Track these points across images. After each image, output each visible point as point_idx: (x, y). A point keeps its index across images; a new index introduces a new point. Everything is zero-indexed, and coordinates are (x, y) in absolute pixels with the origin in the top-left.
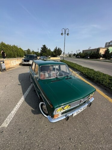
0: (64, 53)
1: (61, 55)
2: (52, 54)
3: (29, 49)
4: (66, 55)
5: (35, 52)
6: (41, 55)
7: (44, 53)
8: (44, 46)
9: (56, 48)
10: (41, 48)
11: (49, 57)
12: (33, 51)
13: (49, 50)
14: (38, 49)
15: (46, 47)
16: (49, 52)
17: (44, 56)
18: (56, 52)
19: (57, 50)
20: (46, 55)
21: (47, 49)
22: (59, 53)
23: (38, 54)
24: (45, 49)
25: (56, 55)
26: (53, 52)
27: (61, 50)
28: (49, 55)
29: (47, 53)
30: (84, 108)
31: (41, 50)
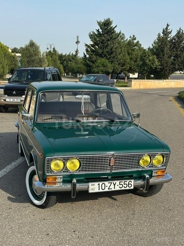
2: (144, 64)
3: (32, 44)
5: (61, 57)
7: (101, 61)
9: (166, 32)
10: (90, 36)
11: (126, 81)
12: (54, 49)
13: (130, 41)
14: (77, 42)
15: (114, 32)
16: (131, 54)
17: (98, 73)
18: (162, 51)
19: (167, 43)
20: (111, 71)
21: (122, 41)
22: (179, 59)
23: (76, 63)
24: (109, 37)
25: (165, 68)
26: (149, 55)
28: (129, 68)
29: (117, 58)
30: (123, 183)
31: (86, 45)
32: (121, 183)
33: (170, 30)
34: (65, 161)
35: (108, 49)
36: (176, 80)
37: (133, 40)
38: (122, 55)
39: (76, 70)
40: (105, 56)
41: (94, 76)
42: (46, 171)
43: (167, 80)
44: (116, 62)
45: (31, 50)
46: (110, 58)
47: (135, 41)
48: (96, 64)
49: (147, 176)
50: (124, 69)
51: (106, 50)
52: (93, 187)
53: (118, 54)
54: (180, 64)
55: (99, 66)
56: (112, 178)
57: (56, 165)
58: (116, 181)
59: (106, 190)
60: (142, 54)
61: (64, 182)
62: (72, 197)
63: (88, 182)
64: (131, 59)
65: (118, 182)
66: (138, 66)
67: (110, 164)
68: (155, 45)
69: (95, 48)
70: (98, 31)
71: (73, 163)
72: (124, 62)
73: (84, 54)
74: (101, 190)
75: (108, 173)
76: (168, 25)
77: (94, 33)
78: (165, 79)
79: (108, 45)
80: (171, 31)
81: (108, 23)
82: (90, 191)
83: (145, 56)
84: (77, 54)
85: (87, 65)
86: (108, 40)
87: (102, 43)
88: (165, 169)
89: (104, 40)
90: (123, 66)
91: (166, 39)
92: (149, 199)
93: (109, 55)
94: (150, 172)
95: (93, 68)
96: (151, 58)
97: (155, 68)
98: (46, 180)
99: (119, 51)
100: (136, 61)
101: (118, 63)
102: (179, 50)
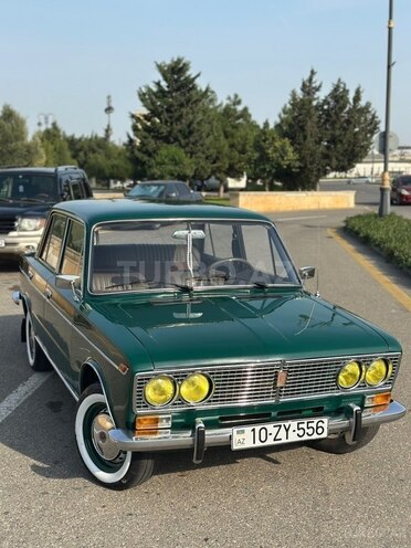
0: (384, 137)
1: (361, 169)
2: (264, 158)
3: (8, 115)
5: (72, 142)
6: (136, 165)
7: (167, 150)
8: (176, 72)
9: (309, 88)
10: (140, 95)
11: (222, 194)
12: (54, 124)
13: (227, 107)
14: (109, 110)
15: (194, 87)
16: (233, 136)
17: (162, 177)
18: (302, 128)
19: (313, 111)
20: (190, 173)
21: (211, 107)
22: (339, 146)
23: (108, 156)
24: (183, 99)
25: (309, 166)
26: (273, 138)
27: (368, 105)
28: (227, 166)
29: (202, 145)
30: (304, 426)
31: (133, 116)
32: (301, 426)
33: (317, 84)
34: (177, 379)
35: (183, 125)
36: (333, 193)
37: (234, 104)
38: (211, 137)
39: (107, 172)
40: (176, 139)
41: (159, 185)
42: (135, 405)
43: (314, 193)
44: (200, 154)
45: (7, 126)
46: (187, 144)
47: (240, 108)
48: (158, 159)
49: (357, 408)
50: (218, 168)
51: (177, 127)
52: (241, 437)
53: (204, 135)
54: (341, 158)
55: (164, 163)
56: (278, 414)
57: (157, 390)
58: (290, 422)
59: (270, 442)
60: (259, 136)
61: (176, 427)
62: (194, 461)
64: (232, 146)
65: (293, 424)
66: (249, 161)
67: (275, 384)
68: (286, 116)
69: (154, 123)
70: (158, 84)
71: (193, 383)
72: (218, 153)
73: (129, 136)
74: (258, 444)
75: (271, 405)
76: (313, 73)
77: (149, 90)
78: (309, 190)
79: (181, 116)
80: (320, 86)
81: (181, 69)
82: (235, 447)
83: (264, 141)
84: (107, 136)
85: (136, 161)
86: (182, 105)
87: (168, 111)
88: (390, 390)
89: (171, 106)
90: (214, 162)
91: (310, 102)
93: (186, 137)
94: (361, 399)
95: (150, 167)
96: (277, 144)
97: (288, 166)
98: (134, 424)
99: (206, 127)
100: (243, 152)
101: (204, 156)
102: (338, 126)
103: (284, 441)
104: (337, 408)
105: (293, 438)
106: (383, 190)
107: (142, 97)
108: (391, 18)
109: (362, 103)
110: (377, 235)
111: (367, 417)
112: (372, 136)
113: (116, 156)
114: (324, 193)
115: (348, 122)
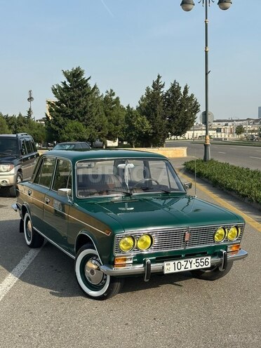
0: (205, 114)
2: (132, 127)
4: (240, 130)
6: (52, 133)
7: (71, 124)
8: (75, 77)
9: (157, 86)
10: (53, 90)
13: (106, 97)
14: (30, 99)
15: (87, 85)
16: (110, 115)
17: (69, 140)
18: (154, 110)
19: (159, 99)
20: (87, 137)
21: (96, 97)
22: (176, 120)
24: (80, 93)
25: (159, 133)
26: (137, 116)
27: (192, 95)
28: (107, 133)
29: (93, 120)
30: (199, 261)
31: (49, 103)
32: (197, 261)
33: (162, 83)
35: (80, 108)
36: (174, 148)
37: (110, 96)
38: (98, 115)
40: (77, 117)
41: (71, 145)
42: (114, 251)
43: (162, 148)
44: (91, 126)
46: (83, 120)
47: (114, 98)
48: (67, 129)
49: (224, 252)
50: (102, 134)
51: (77, 109)
52: (168, 267)
53: (94, 114)
54: (178, 127)
55: (70, 132)
56: (185, 256)
58: (192, 259)
59: (183, 269)
61: (135, 263)
62: (145, 280)
63: (163, 262)
64: (110, 121)
65: (194, 260)
66: (122, 130)
67: (184, 239)
68: (143, 103)
69: (62, 107)
70: (64, 83)
71: (142, 240)
72: (102, 125)
73: (46, 115)
74: (177, 271)
75: (182, 251)
76: (159, 77)
77: (59, 87)
78: (158, 147)
79: (79, 103)
80: (164, 85)
81: (79, 74)
82: (166, 272)
83: (131, 117)
84: (30, 115)
86: (79, 96)
87: (71, 99)
88: (239, 243)
89: (73, 96)
90: (99, 131)
91: (158, 94)
92: (218, 282)
93: (82, 115)
94: (225, 247)
95: (61, 134)
96: (139, 119)
97: (146, 132)
98: (114, 262)
99: (95, 110)
100: (117, 124)
101: (94, 127)
102: (175, 108)
103: (189, 269)
104: (214, 252)
105: (194, 267)
106: (206, 146)
107: (54, 91)
108: (206, 45)
109: (189, 95)
110: (206, 172)
111: (230, 256)
112: (195, 114)
113: (36, 127)
114: (169, 148)
115: (181, 106)
